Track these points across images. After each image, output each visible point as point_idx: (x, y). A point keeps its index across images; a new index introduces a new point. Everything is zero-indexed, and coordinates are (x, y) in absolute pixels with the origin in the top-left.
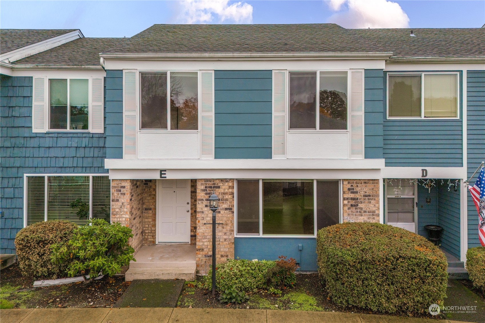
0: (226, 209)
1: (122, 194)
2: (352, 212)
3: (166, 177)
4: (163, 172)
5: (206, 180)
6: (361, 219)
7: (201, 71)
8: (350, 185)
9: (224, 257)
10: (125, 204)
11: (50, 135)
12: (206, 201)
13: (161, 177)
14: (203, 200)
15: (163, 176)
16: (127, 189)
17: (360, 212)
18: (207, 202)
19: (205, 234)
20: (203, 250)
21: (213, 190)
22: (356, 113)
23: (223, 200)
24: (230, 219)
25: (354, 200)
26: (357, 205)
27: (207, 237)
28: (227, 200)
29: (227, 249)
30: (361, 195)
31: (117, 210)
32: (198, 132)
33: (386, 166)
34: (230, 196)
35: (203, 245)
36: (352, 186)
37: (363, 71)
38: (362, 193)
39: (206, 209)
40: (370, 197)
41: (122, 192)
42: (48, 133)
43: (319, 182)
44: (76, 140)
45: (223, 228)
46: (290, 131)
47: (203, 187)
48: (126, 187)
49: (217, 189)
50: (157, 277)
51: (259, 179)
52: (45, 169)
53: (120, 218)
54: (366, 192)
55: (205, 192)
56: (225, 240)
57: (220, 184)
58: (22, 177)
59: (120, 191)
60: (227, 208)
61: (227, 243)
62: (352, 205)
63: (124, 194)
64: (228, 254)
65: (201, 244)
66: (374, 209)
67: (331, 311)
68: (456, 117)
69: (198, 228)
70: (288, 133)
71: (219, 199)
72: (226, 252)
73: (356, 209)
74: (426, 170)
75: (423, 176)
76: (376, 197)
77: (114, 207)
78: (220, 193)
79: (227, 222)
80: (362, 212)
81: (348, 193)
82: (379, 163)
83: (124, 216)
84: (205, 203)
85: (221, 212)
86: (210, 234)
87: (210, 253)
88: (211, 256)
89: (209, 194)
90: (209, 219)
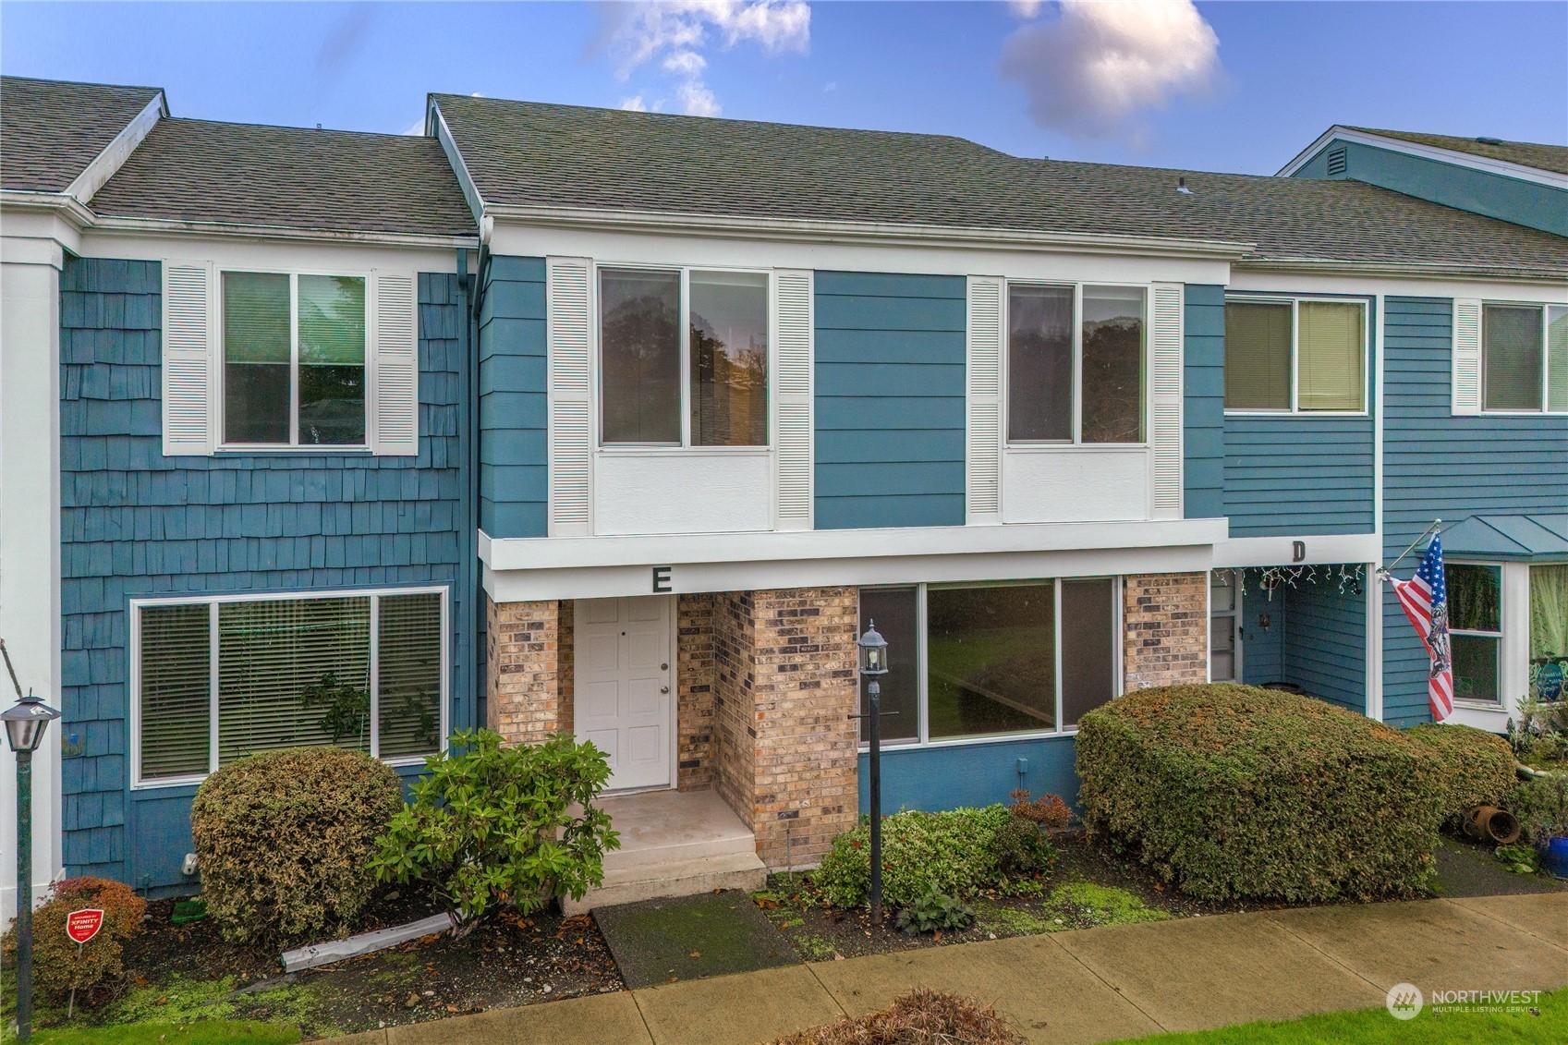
0: (836, 674)
1: (532, 647)
2: (1146, 659)
3: (669, 589)
4: (661, 575)
5: (783, 593)
6: (1167, 678)
7: (777, 271)
8: (1143, 588)
9: (830, 813)
10: (543, 677)
11: (229, 464)
12: (780, 653)
13: (656, 589)
14: (772, 651)
15: (662, 585)
16: (549, 632)
17: (1165, 660)
18: (784, 657)
19: (780, 751)
20: (773, 798)
21: (799, 622)
22: (1164, 400)
23: (827, 650)
24: (848, 702)
25: (1150, 628)
26: (1159, 642)
27: (786, 760)
28: (837, 647)
29: (840, 789)
30: (1166, 615)
31: (519, 698)
32: (768, 450)
33: (1230, 537)
34: (845, 637)
36: (1146, 591)
37: (1181, 288)
38: (1170, 609)
39: (780, 677)
40: (1186, 618)
41: (532, 642)
42: (220, 457)
43: (1069, 584)
44: (322, 478)
45: (828, 728)
46: (1012, 446)
47: (772, 614)
48: (546, 626)
49: (811, 619)
50: (659, 894)
51: (918, 584)
52: (211, 578)
53: (526, 723)
54: (1177, 607)
55: (777, 628)
56: (834, 762)
57: (818, 603)
58: (123, 612)
59: (528, 638)
60: (839, 670)
61: (839, 771)
62: (1146, 643)
63: (541, 647)
64: (841, 803)
65: (768, 780)
66: (1195, 649)
67: (1191, 913)
68: (1358, 410)
69: (759, 735)
70: (1005, 452)
71: (818, 646)
72: (836, 798)
73: (1155, 651)
74: (1302, 544)
75: (1296, 559)
76: (1200, 617)
77: (509, 689)
78: (818, 628)
79: (839, 710)
80: (1167, 659)
81: (1138, 611)
82: (1214, 529)
83: (541, 716)
84: (778, 659)
85: (824, 685)
86: (792, 750)
87: (794, 806)
88: (796, 814)
89: (789, 632)
90: (788, 705)
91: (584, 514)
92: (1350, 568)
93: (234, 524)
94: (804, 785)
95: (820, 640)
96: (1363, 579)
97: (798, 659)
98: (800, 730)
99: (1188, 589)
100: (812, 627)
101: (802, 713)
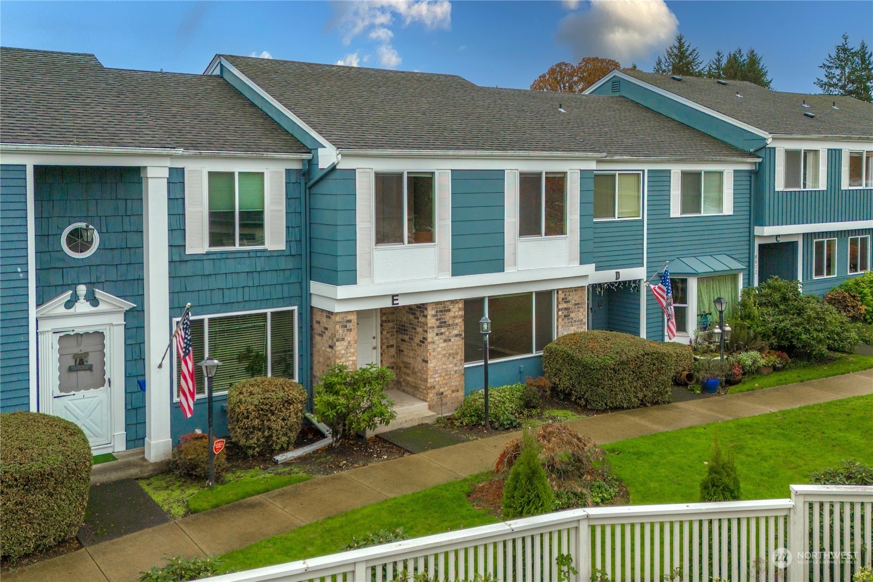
0: (456, 335)
1: (347, 330)
2: (565, 323)
3: (398, 304)
4: (395, 298)
5: (438, 303)
6: (572, 330)
7: (438, 170)
9: (455, 392)
10: (352, 342)
11: (211, 257)
12: (437, 328)
13: (393, 304)
14: (433, 327)
15: (395, 302)
16: (353, 323)
18: (438, 330)
19: (437, 368)
20: (434, 387)
21: (443, 315)
22: (573, 217)
23: (453, 326)
24: (460, 346)
25: (567, 310)
26: (569, 315)
27: (439, 372)
28: (457, 324)
29: (458, 382)
30: (572, 304)
31: (343, 352)
32: (434, 244)
33: (596, 271)
34: (459, 320)
35: (435, 381)
36: (565, 295)
37: (579, 171)
38: (573, 302)
39: (437, 338)
40: (579, 305)
41: (348, 328)
43: (538, 293)
45: (454, 358)
46: (520, 239)
47: (433, 312)
49: (448, 313)
51: (485, 297)
53: (346, 361)
54: (576, 301)
55: (436, 318)
56: (456, 372)
57: (450, 307)
59: (346, 326)
60: (458, 333)
61: (458, 375)
62: (565, 316)
63: (351, 330)
64: (458, 388)
65: (432, 380)
66: (582, 317)
68: (639, 217)
69: (429, 362)
70: (518, 241)
71: (450, 324)
72: (456, 386)
73: (568, 319)
74: (620, 273)
75: (617, 279)
76: (583, 304)
77: (339, 348)
78: (451, 317)
79: (457, 350)
80: (572, 322)
81: (562, 303)
82: (590, 269)
83: (351, 358)
84: (436, 330)
85: (452, 340)
86: (441, 368)
87: (442, 390)
88: (442, 393)
89: (440, 319)
90: (439, 349)
91: (370, 275)
92: (635, 281)
93: (213, 283)
94: (445, 382)
95: (451, 322)
96: (639, 285)
97: (443, 330)
98: (444, 359)
99: (579, 293)
100: (448, 317)
101: (445, 352)
